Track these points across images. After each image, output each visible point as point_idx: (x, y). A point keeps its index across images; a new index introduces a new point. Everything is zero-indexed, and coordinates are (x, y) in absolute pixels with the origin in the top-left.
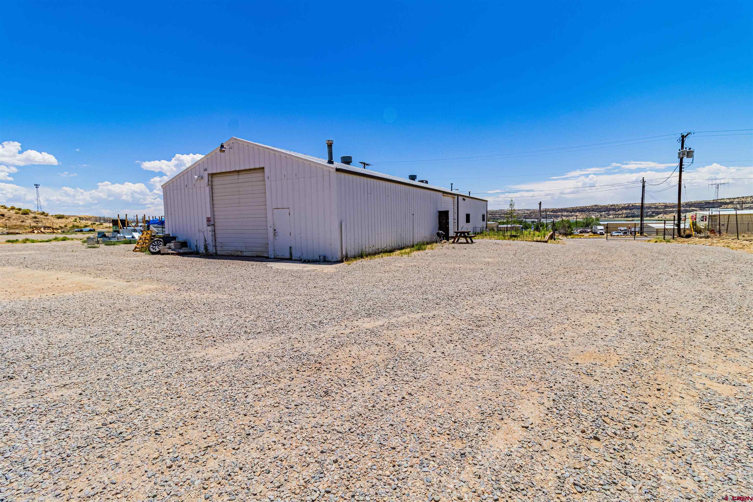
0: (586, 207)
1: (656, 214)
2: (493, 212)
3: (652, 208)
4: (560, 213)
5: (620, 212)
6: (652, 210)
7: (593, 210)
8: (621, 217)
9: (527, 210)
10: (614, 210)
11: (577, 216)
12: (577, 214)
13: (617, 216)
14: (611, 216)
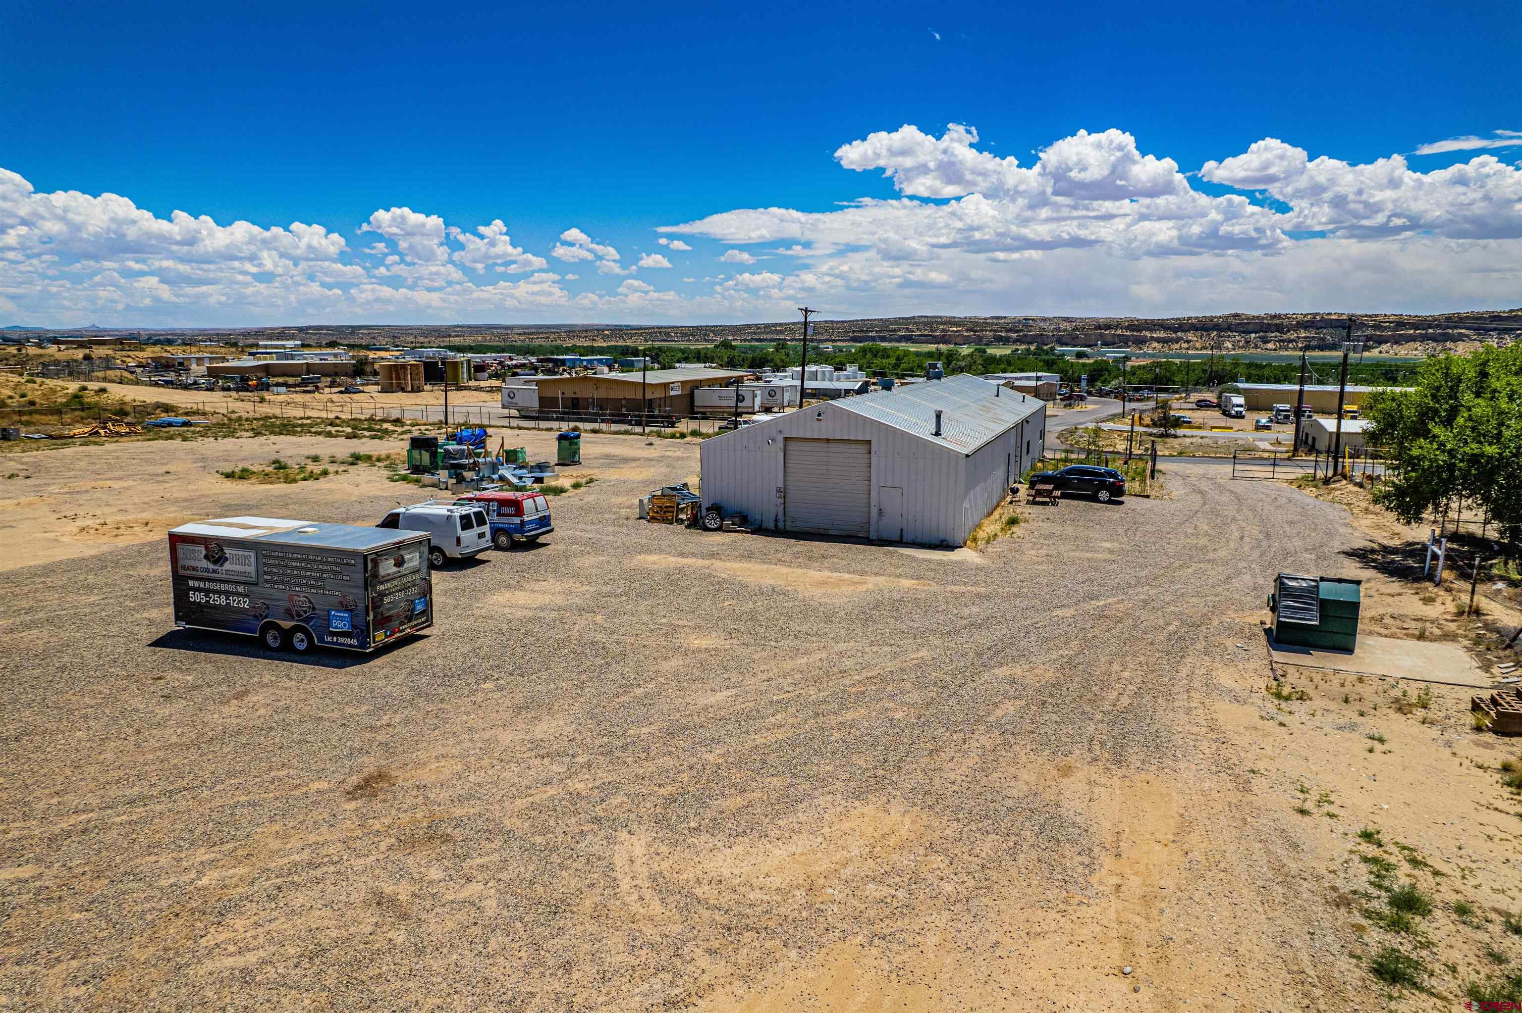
0: (1212, 318)
1: (1375, 342)
2: (977, 324)
3: (1368, 326)
4: (1148, 334)
5: (1292, 335)
6: (1368, 333)
7: (1229, 328)
8: (1295, 349)
9: (1066, 319)
10: (1279, 328)
11: (1188, 342)
12: (1190, 336)
13: (1285, 343)
14: (1270, 346)
